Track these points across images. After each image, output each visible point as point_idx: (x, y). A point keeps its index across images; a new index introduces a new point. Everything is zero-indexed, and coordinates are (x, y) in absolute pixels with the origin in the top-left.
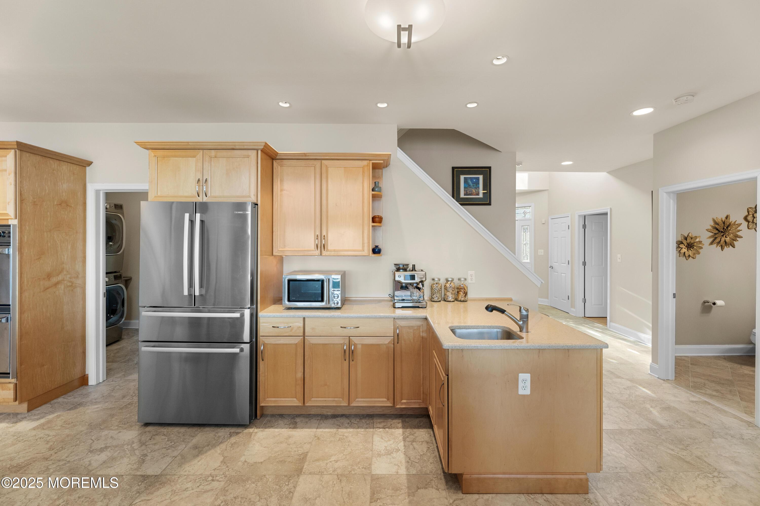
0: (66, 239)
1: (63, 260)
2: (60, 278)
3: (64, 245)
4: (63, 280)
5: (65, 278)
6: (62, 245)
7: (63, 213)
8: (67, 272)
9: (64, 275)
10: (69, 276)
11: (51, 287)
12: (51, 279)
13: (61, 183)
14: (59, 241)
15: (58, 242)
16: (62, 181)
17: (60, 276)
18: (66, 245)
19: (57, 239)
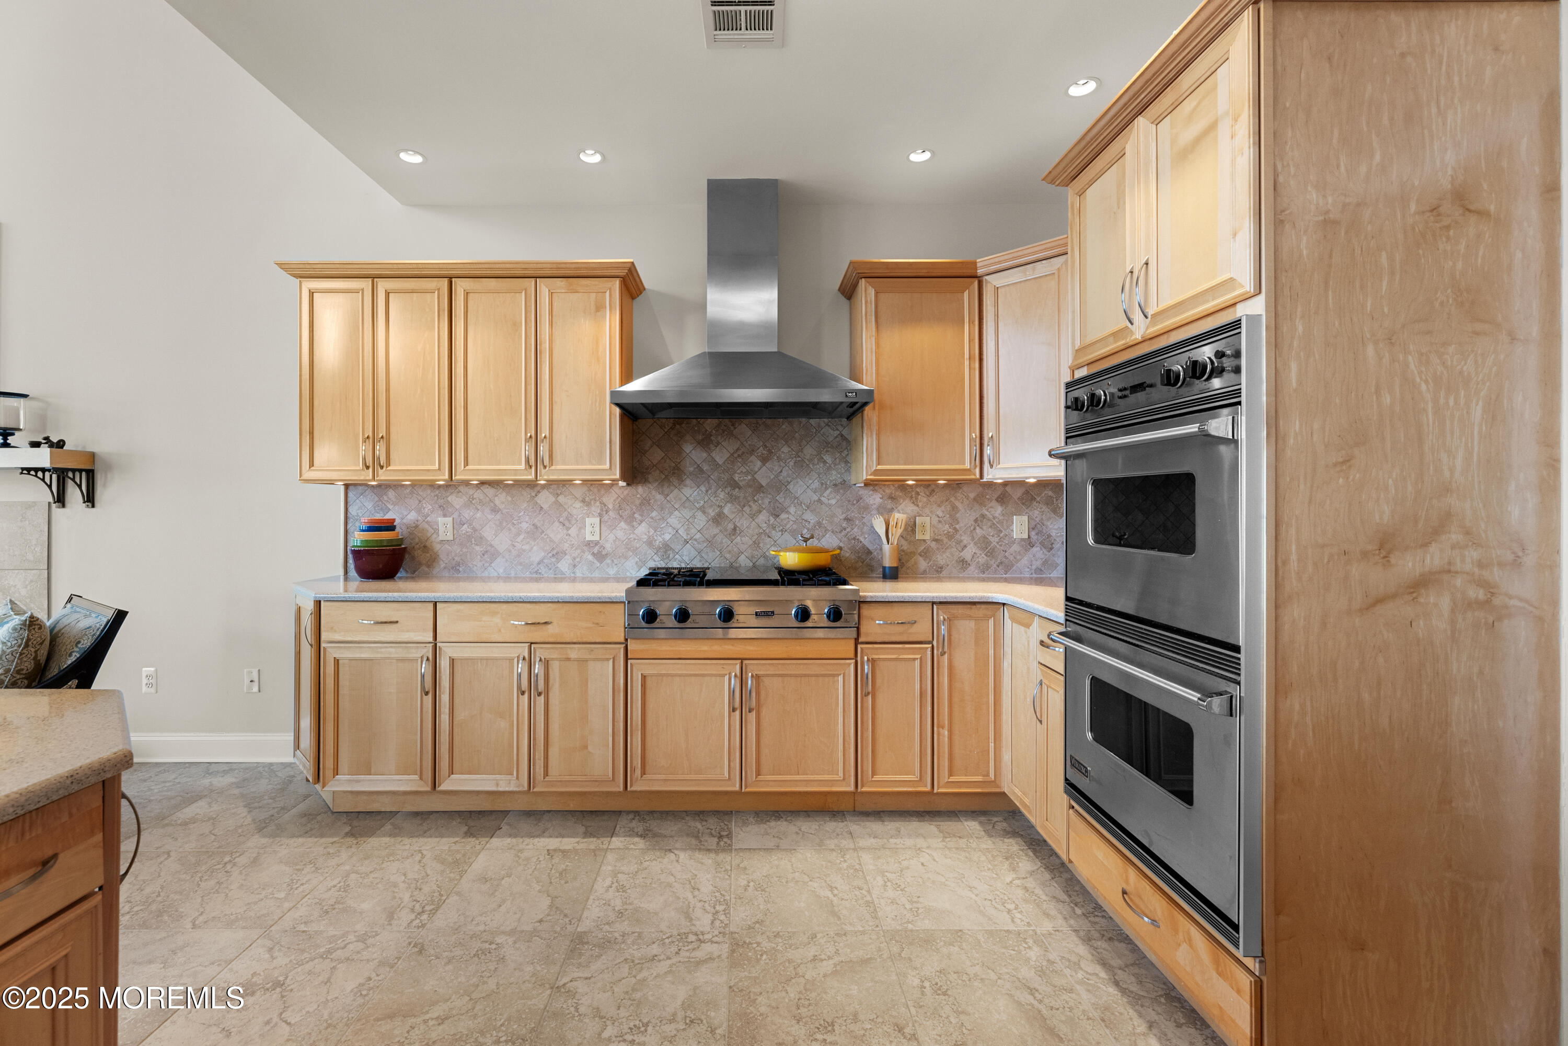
0: (1461, 372)
1: (1447, 474)
2: (1434, 557)
3: (1451, 402)
4: (1449, 571)
5: (1458, 561)
6: (1442, 401)
7: (1449, 248)
8: (1468, 533)
9: (1453, 547)
10: (1473, 554)
11: (1394, 596)
12: (1393, 560)
13: (1438, 107)
14: (1426, 382)
15: (1424, 387)
16: (1442, 101)
17: (1433, 548)
18: (1462, 401)
19: (1420, 373)
